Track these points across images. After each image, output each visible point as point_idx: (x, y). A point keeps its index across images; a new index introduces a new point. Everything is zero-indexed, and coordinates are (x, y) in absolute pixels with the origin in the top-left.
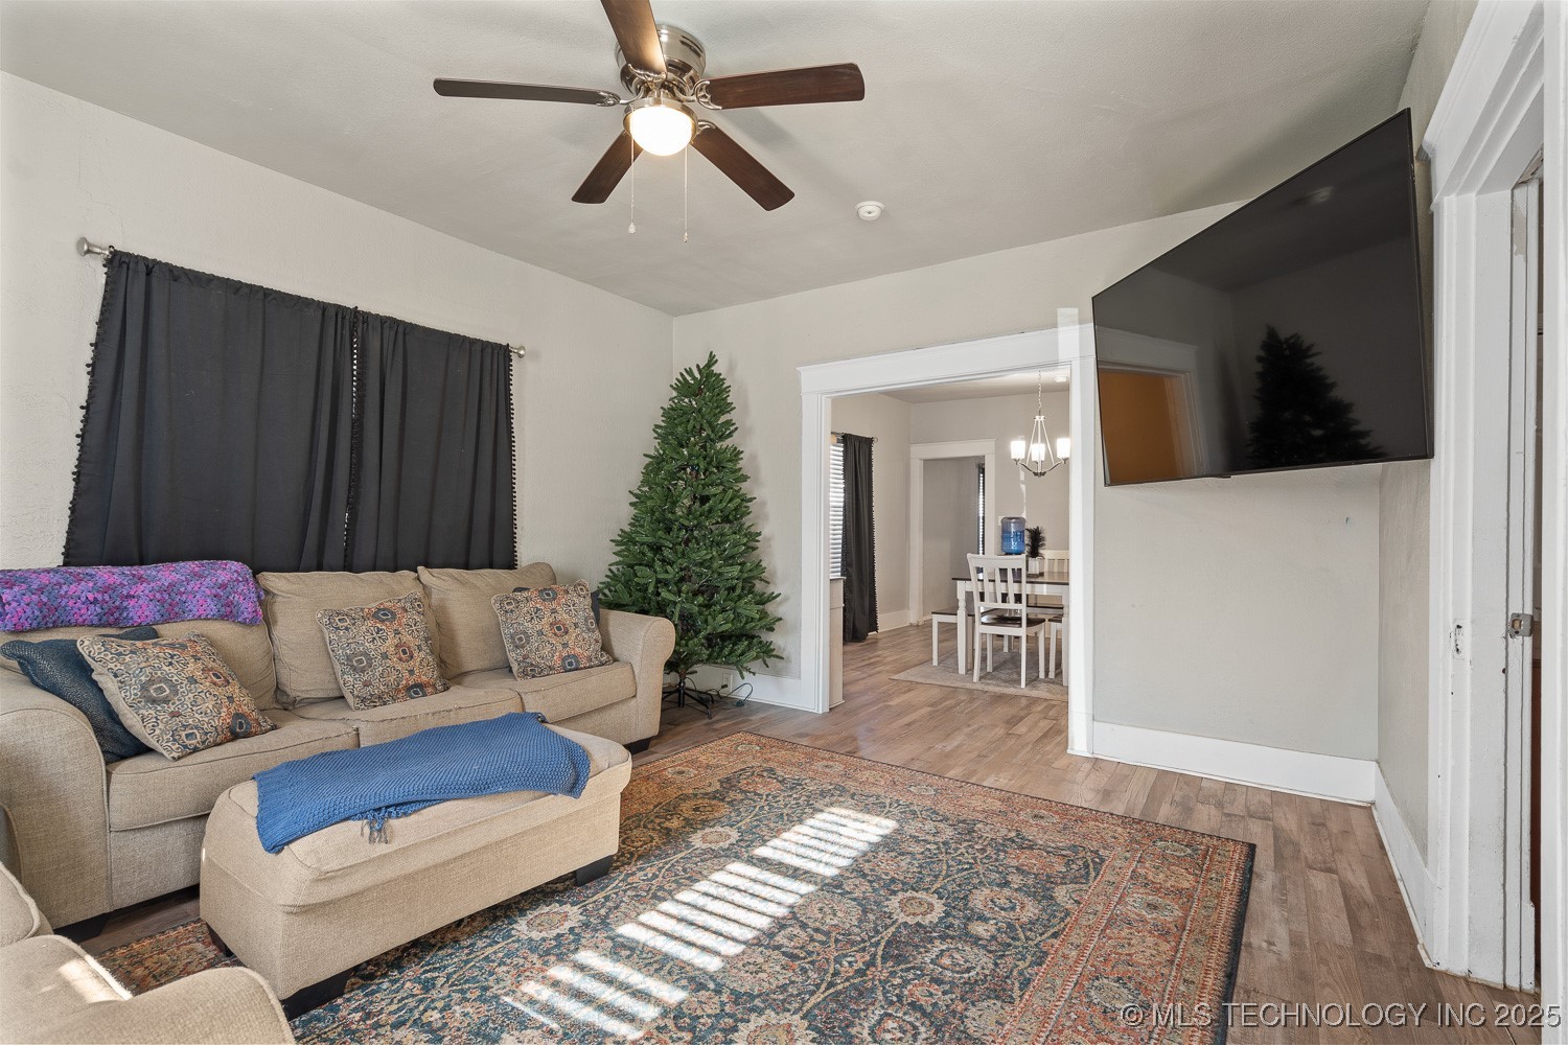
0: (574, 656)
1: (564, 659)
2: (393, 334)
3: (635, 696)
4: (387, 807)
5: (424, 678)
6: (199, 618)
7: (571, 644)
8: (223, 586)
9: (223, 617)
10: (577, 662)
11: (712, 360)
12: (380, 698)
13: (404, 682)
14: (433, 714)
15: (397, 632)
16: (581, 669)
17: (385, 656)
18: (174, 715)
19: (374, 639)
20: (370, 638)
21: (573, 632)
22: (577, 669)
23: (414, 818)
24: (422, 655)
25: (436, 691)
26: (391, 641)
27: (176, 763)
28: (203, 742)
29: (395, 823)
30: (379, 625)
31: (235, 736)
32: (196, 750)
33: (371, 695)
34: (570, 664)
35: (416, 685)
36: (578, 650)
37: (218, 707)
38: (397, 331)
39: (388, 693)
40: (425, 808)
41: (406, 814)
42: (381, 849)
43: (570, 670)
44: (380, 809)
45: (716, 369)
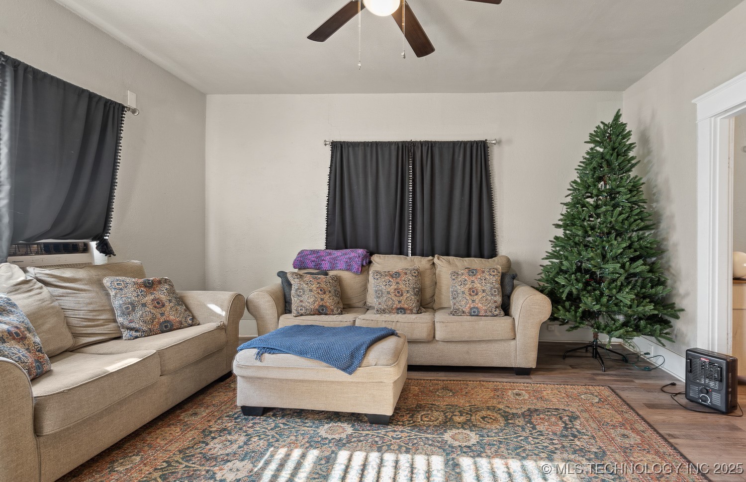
0: (477, 308)
1: (471, 309)
2: (426, 148)
3: (514, 339)
4: (268, 348)
5: (406, 306)
6: (341, 269)
7: (477, 301)
8: (350, 258)
9: (348, 270)
10: (479, 312)
11: (618, 116)
12: (384, 311)
13: (395, 306)
14: (385, 322)
15: (397, 283)
16: (480, 316)
17: (388, 293)
18: (301, 301)
19: (386, 285)
20: (384, 284)
21: (481, 295)
22: (477, 316)
23: (274, 356)
24: (408, 295)
25: (412, 313)
26: (394, 286)
27: (295, 318)
28: (305, 313)
29: (266, 355)
30: (390, 279)
31: (320, 314)
32: (302, 315)
33: (380, 309)
34: (474, 312)
35: (401, 308)
36: (480, 305)
37: (315, 302)
38: (428, 146)
39: (388, 309)
40: (280, 353)
41: (274, 353)
42: (258, 363)
43: (474, 316)
44: (264, 348)
45: (623, 120)
